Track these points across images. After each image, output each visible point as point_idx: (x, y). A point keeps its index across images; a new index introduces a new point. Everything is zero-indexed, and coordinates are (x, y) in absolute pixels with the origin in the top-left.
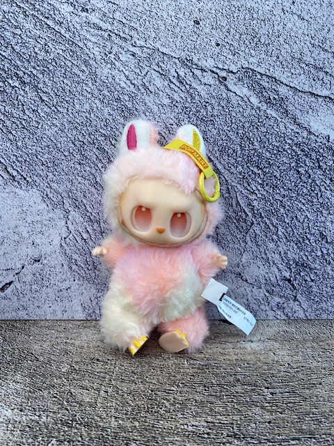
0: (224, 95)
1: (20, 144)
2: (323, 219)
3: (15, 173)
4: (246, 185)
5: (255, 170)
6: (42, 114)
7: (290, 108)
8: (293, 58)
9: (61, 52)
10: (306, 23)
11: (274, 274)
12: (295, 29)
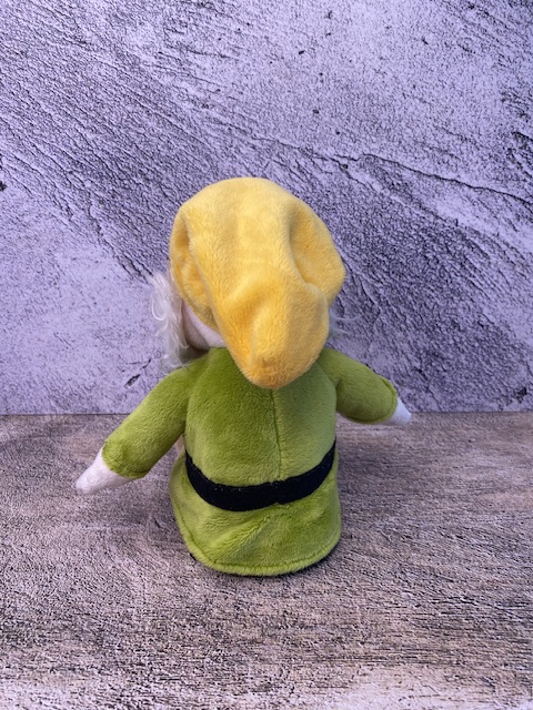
0: (346, 183)
1: (145, 239)
2: (454, 305)
3: (141, 268)
4: (371, 273)
5: (380, 257)
6: (166, 209)
7: (415, 193)
8: (416, 142)
9: (183, 148)
10: (428, 106)
11: (403, 364)
12: (416, 113)
